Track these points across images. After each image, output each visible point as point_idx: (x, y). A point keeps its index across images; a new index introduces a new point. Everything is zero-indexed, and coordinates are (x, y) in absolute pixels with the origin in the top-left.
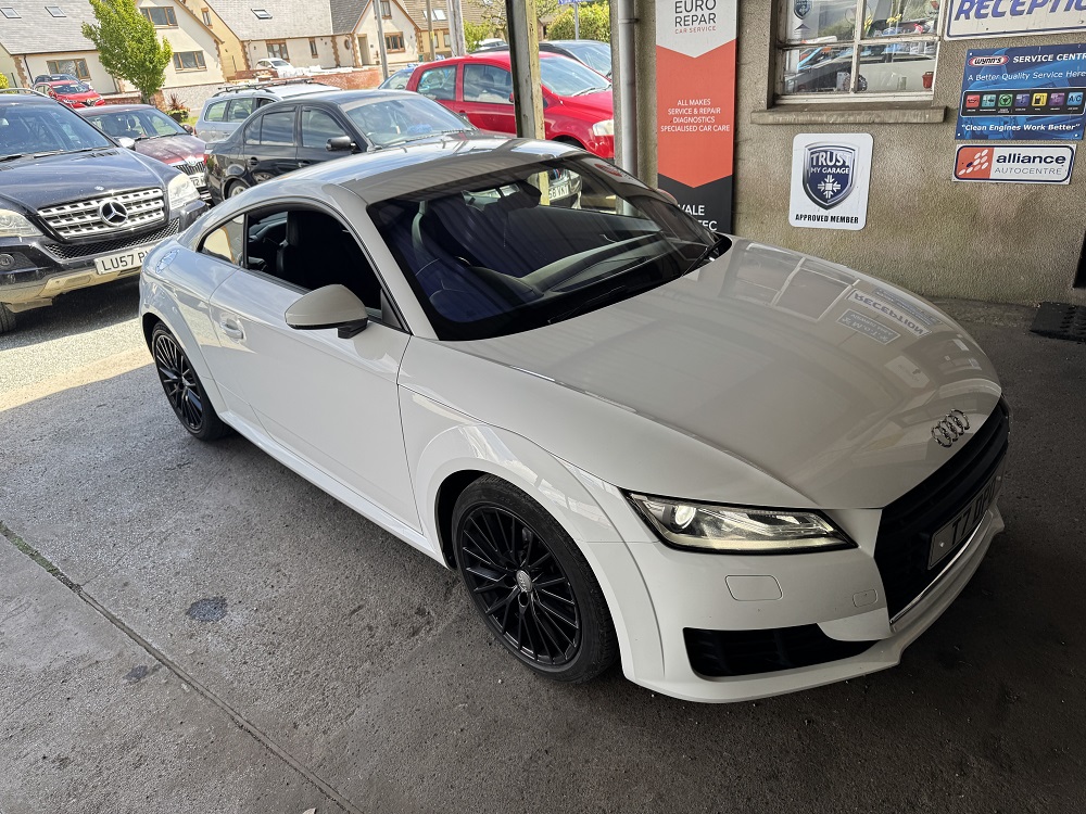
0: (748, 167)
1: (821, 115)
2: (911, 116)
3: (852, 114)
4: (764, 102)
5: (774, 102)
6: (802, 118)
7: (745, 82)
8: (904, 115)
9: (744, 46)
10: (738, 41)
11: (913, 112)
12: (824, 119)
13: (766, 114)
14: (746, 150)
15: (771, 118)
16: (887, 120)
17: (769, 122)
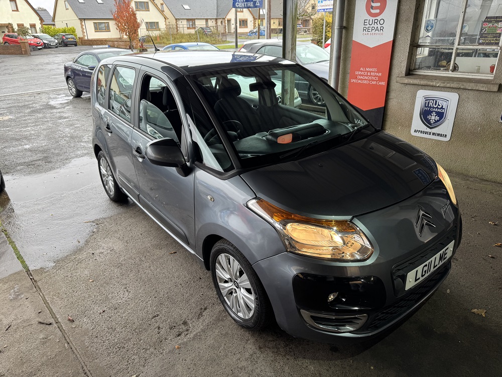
0: (393, 104)
1: (432, 82)
2: (481, 87)
3: (449, 83)
4: (404, 72)
5: (409, 72)
6: (423, 82)
7: (395, 62)
8: (477, 86)
9: (397, 44)
10: (394, 41)
11: (482, 85)
12: (434, 84)
13: (404, 79)
14: (392, 95)
15: (406, 81)
16: (467, 87)
17: (405, 83)
